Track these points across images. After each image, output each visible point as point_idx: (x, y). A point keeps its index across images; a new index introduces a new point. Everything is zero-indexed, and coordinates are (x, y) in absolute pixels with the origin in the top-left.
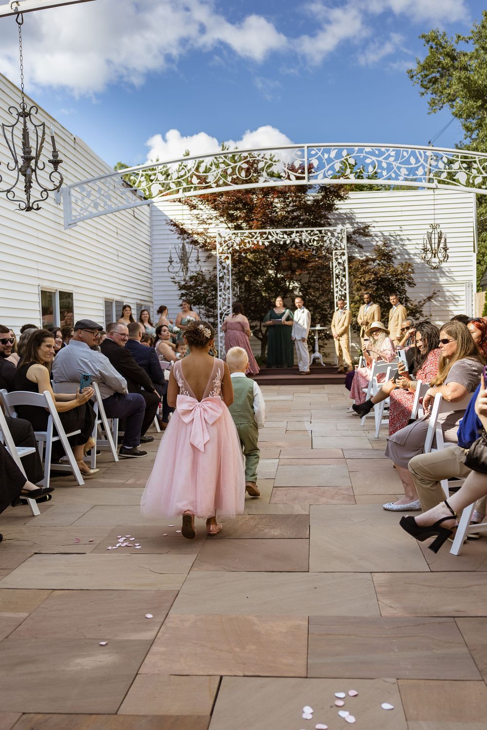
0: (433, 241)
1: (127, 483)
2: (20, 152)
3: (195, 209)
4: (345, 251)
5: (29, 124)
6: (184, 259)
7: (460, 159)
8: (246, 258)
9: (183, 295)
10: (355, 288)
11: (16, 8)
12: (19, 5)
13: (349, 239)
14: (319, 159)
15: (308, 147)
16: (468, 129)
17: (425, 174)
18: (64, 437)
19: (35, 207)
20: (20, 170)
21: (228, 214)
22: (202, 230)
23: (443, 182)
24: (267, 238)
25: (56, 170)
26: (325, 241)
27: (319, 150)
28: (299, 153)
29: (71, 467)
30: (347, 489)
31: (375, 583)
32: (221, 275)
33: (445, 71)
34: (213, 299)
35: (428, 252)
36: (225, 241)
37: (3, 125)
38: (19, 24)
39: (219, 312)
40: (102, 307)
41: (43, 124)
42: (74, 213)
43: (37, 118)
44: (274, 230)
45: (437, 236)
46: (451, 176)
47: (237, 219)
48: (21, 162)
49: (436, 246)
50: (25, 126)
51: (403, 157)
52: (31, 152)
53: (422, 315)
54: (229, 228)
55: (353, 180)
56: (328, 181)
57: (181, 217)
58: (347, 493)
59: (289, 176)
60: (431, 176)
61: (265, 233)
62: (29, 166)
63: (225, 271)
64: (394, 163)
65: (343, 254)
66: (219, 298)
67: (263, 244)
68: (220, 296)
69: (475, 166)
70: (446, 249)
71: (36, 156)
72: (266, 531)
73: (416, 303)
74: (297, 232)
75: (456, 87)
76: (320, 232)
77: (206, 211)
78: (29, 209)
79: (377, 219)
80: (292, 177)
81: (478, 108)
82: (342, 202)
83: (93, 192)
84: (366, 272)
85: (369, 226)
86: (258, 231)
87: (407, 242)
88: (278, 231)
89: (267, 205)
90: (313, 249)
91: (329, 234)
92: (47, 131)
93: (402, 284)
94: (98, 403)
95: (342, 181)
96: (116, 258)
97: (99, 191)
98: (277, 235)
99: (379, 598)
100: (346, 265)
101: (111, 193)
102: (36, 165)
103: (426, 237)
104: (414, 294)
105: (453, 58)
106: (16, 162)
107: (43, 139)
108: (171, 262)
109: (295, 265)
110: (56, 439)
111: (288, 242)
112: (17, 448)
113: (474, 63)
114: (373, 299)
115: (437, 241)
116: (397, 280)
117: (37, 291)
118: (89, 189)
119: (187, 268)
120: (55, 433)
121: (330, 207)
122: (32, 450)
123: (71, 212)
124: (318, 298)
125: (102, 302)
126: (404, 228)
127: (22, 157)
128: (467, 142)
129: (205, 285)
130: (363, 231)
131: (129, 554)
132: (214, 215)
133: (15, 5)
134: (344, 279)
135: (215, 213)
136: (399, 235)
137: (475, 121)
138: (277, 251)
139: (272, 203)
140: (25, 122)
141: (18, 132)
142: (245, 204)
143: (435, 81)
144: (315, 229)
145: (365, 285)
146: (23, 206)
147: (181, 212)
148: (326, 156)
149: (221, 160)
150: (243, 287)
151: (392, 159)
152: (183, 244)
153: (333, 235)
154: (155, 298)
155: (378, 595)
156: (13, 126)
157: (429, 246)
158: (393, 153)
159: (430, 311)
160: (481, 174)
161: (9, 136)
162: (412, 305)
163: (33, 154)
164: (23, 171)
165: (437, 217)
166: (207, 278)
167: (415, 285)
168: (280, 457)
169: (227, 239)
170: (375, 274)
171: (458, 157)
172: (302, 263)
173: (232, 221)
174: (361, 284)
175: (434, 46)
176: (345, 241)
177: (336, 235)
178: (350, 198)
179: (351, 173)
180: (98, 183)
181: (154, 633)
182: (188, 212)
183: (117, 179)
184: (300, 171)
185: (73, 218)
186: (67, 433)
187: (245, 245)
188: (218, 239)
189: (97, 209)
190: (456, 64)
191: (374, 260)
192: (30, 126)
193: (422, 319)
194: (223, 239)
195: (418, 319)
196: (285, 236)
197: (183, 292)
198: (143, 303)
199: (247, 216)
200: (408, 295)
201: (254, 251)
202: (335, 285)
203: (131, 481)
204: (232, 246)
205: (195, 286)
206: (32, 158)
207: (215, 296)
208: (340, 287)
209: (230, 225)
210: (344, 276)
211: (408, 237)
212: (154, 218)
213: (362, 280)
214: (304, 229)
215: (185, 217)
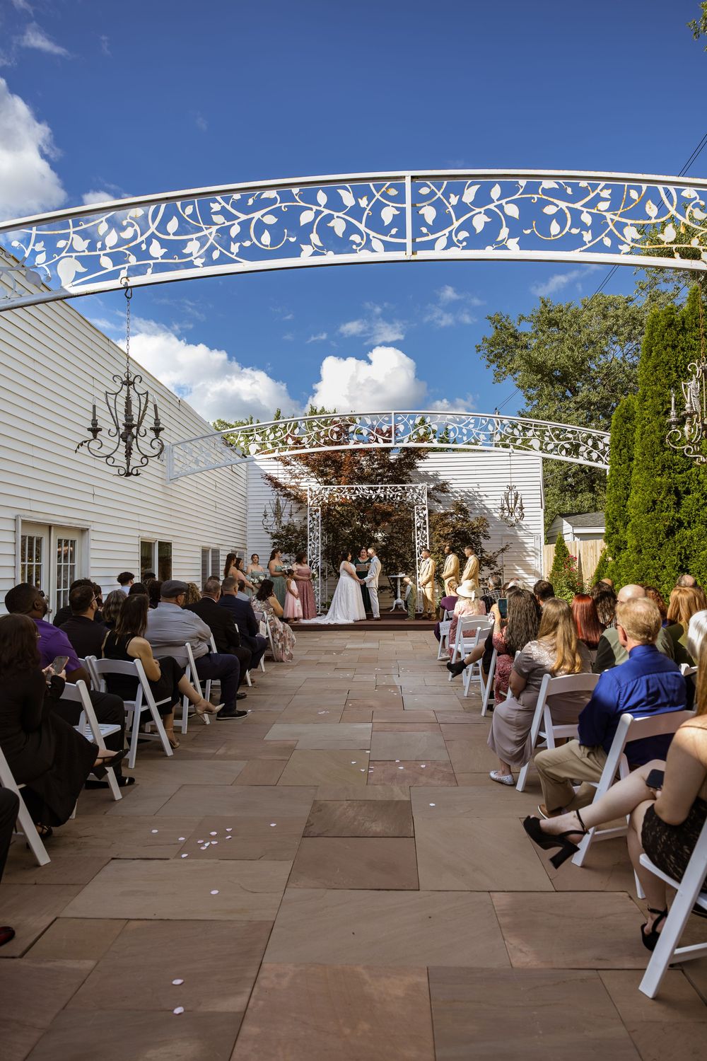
0: (510, 501)
1: (217, 753)
2: (122, 419)
3: (288, 465)
4: (426, 506)
5: (132, 392)
6: (278, 513)
7: (533, 428)
8: (335, 509)
9: (275, 543)
10: (435, 539)
11: (126, 283)
12: (129, 280)
13: (429, 494)
14: (406, 425)
15: (395, 413)
16: (529, 398)
17: (502, 440)
18: (153, 706)
19: (135, 472)
20: (121, 436)
21: (319, 470)
22: (294, 484)
23: (519, 448)
24: (354, 493)
25: (157, 436)
26: (408, 497)
27: (405, 417)
28: (387, 419)
29: (160, 737)
30: (446, 765)
31: (496, 908)
32: (311, 526)
33: (509, 348)
34: (303, 548)
35: (505, 511)
36: (315, 495)
37: (107, 392)
38: (128, 298)
39: (309, 560)
40: (199, 555)
41: (147, 393)
42: (176, 469)
43: (140, 387)
44: (361, 486)
45: (513, 497)
46: (525, 441)
47: (326, 475)
48: (122, 429)
49: (513, 505)
50: (128, 394)
51: (482, 424)
52: (132, 420)
53: (497, 566)
54: (319, 482)
55: (436, 444)
56: (412, 445)
57: (276, 472)
58: (445, 770)
59: (377, 439)
60: (508, 442)
61: (353, 488)
62: (130, 433)
63: (315, 522)
64: (473, 430)
65: (424, 509)
66: (309, 547)
67: (351, 498)
68: (310, 545)
69: (547, 434)
70: (522, 508)
71: (138, 423)
72: (367, 824)
73: (491, 554)
74: (382, 488)
75: (518, 362)
76: (403, 488)
77: (298, 467)
78: (128, 474)
79: (455, 477)
80: (380, 440)
81: (538, 380)
82: (422, 461)
83: (195, 449)
84: (445, 525)
85: (447, 483)
86: (346, 486)
87: (484, 498)
88: (365, 487)
89: (354, 463)
90: (396, 503)
91: (411, 491)
92: (150, 398)
93: (478, 536)
94: (191, 666)
95: (425, 445)
96: (213, 509)
97: (200, 449)
98: (364, 489)
99: (505, 935)
100: (427, 519)
101: (212, 450)
102: (138, 432)
103: (503, 497)
104: (489, 547)
105: (516, 338)
106: (118, 428)
107: (146, 407)
108: (265, 516)
109: (379, 517)
110: (145, 708)
111: (373, 497)
112: (100, 725)
113: (534, 343)
114: (452, 550)
115: (513, 501)
116: (473, 533)
117: (138, 542)
118: (192, 447)
119: (281, 522)
120: (145, 702)
121: (412, 466)
122: (117, 728)
123: (173, 468)
124: (400, 548)
125: (200, 550)
126: (481, 485)
127: (123, 424)
128: (528, 409)
129: (295, 535)
130: (443, 488)
131: (216, 861)
132: (306, 471)
133: (124, 281)
134: (424, 532)
135: (306, 469)
136: (477, 492)
137: (535, 392)
138: (363, 504)
139: (359, 461)
140: (128, 391)
141: (121, 401)
142: (334, 462)
143: (499, 356)
144: (398, 486)
145: (445, 537)
146: (122, 472)
147: (276, 467)
148: (411, 422)
149: (314, 424)
150: (331, 536)
151: (471, 426)
152: (278, 499)
153: (414, 491)
154: (249, 545)
155: (503, 929)
156: (116, 394)
157: (506, 506)
158: (472, 421)
159: (502, 561)
160: (553, 441)
161: (112, 404)
162: (487, 556)
163: (135, 422)
164: (124, 437)
165: (513, 480)
166: (298, 529)
167: (489, 537)
168: (373, 721)
169: (317, 493)
170: (454, 527)
171: (531, 425)
172: (386, 515)
173: (321, 477)
174: (441, 536)
175: (499, 327)
176: (426, 497)
177: (418, 491)
178: (429, 458)
179: (435, 437)
180: (200, 441)
181: (244, 999)
182: (281, 467)
183: (218, 438)
184: (387, 435)
185: (175, 474)
186: (156, 702)
187: (334, 499)
188: (309, 493)
189: (198, 465)
190: (518, 343)
191: (452, 514)
192: (133, 395)
193: (496, 569)
194: (314, 493)
195: (492, 569)
196: (371, 492)
197: (276, 540)
198: (237, 550)
199: (337, 472)
200: (483, 546)
201: (342, 505)
202: (416, 537)
203: (221, 751)
204: (322, 499)
205: (287, 535)
206: (133, 426)
207: (306, 546)
208: (421, 539)
209: (320, 480)
210: (425, 529)
211: (485, 493)
212: (250, 472)
213: (442, 533)
214: (388, 486)
215: (280, 472)
